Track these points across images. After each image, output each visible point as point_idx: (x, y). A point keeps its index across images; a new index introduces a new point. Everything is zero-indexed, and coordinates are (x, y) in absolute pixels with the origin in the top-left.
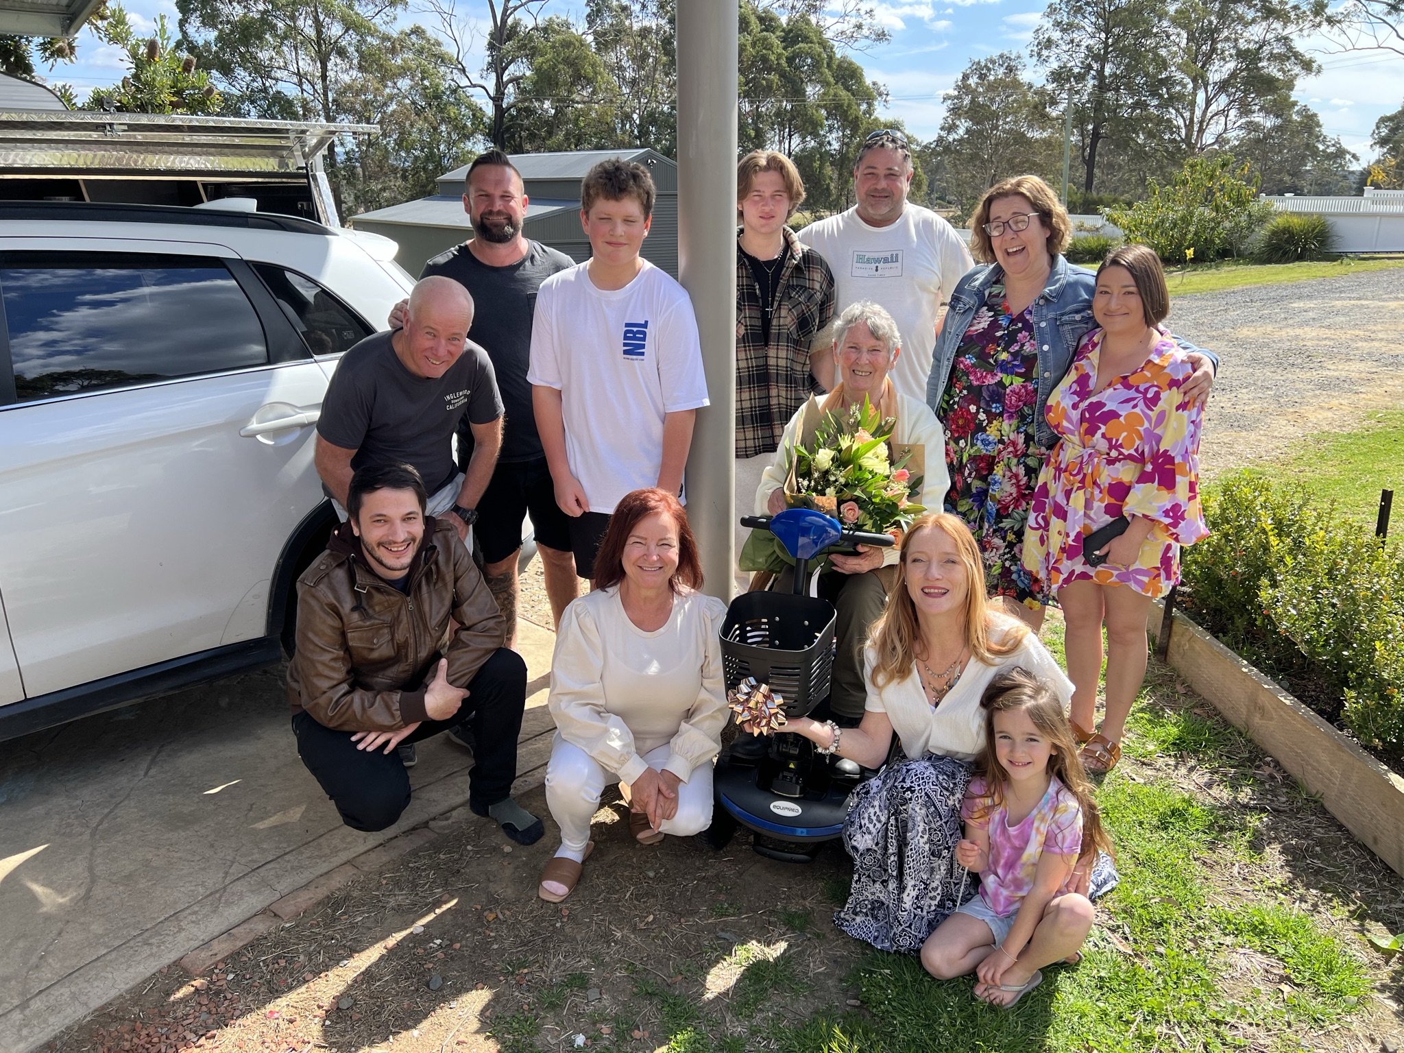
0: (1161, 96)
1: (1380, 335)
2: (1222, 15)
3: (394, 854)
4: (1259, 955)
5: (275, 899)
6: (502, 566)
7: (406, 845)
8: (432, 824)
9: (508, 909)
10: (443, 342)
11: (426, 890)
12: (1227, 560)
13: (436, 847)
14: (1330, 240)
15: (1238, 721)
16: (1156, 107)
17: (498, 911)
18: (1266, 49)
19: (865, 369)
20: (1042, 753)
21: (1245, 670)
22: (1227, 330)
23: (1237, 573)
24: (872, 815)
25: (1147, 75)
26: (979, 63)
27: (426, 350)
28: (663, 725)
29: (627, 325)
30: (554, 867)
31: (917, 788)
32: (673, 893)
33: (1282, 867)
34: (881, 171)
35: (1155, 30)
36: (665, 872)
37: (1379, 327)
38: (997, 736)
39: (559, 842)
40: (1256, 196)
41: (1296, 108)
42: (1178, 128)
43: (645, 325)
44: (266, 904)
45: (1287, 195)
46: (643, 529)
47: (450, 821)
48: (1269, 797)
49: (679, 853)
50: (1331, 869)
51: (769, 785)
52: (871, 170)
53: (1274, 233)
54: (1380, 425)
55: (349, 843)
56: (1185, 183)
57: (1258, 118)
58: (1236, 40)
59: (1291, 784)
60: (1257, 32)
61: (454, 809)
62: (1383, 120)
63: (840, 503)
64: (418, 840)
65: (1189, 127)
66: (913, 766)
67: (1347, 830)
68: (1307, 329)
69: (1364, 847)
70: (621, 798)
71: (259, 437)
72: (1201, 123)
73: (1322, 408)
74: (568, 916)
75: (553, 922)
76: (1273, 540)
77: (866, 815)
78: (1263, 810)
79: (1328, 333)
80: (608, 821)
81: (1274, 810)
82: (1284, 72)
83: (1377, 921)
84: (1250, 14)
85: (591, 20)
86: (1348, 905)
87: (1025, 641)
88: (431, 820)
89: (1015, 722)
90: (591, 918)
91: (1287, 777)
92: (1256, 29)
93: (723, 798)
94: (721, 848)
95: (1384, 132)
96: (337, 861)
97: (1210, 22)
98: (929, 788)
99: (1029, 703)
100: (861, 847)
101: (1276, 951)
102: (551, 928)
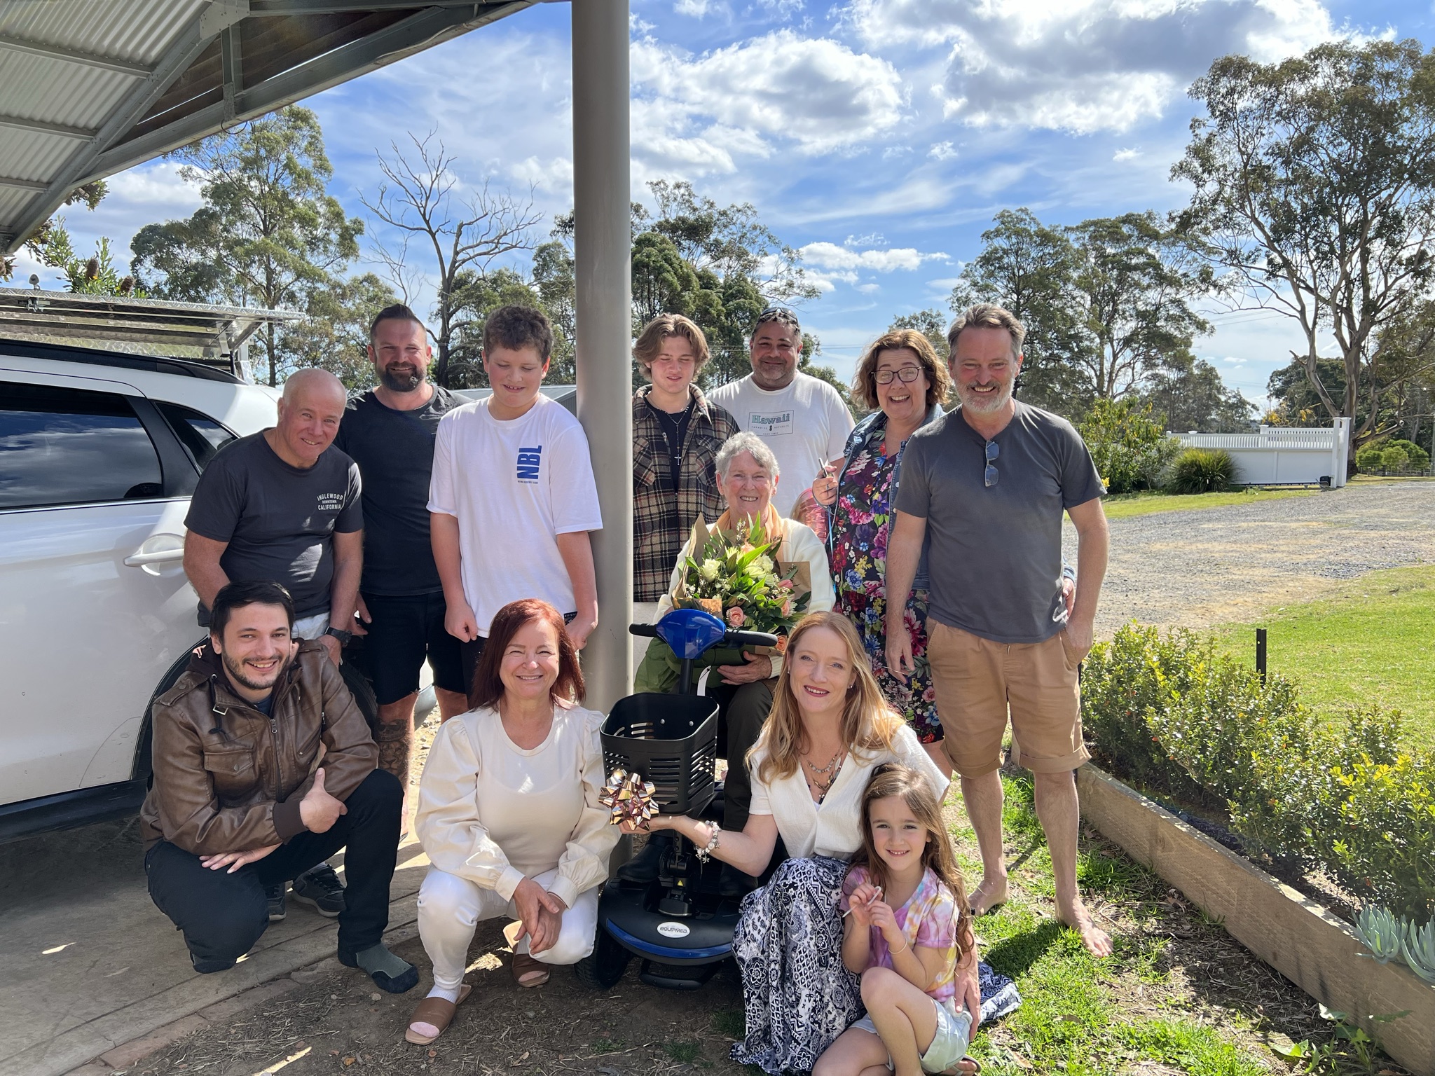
0: (1071, 350)
1: (1282, 548)
2: (1120, 281)
3: (248, 1004)
4: (1163, 1067)
5: (108, 1048)
6: (395, 710)
7: (263, 995)
8: (294, 975)
9: (369, 1054)
10: (319, 422)
11: (279, 1038)
12: (1121, 699)
13: (296, 996)
14: (1235, 473)
15: (1140, 856)
16: (1068, 359)
17: (358, 1055)
18: (1163, 313)
19: (752, 494)
20: (918, 841)
21: (1143, 804)
22: (1142, 545)
23: (1131, 713)
24: (756, 921)
25: (1058, 331)
26: (903, 320)
27: (302, 430)
28: (546, 849)
29: (521, 450)
30: (425, 1008)
31: (799, 884)
32: (553, 1032)
33: (1186, 987)
34: (775, 342)
35: (1061, 293)
36: (547, 1012)
37: (1281, 542)
38: (874, 826)
39: (432, 984)
40: (1163, 433)
41: (1196, 363)
42: (1090, 378)
43: (539, 450)
44: (97, 1053)
45: (1191, 432)
46: (523, 637)
47: (315, 972)
48: (1174, 926)
49: (563, 995)
50: (1235, 987)
51: (657, 908)
52: (765, 341)
53: (1183, 466)
54: (1281, 617)
55: (199, 995)
56: (1097, 422)
57: (1162, 371)
58: (1135, 302)
59: (1194, 911)
60: (1153, 295)
61: (321, 959)
62: (1276, 374)
63: (725, 609)
64: (276, 990)
65: (1100, 377)
66: (794, 862)
67: (1249, 951)
68: (1215, 544)
69: (1265, 965)
70: (506, 945)
71: (144, 567)
72: (1111, 373)
73: (1228, 604)
74: (436, 1057)
75: (417, 1064)
76: (1160, 677)
77: (750, 922)
78: (1167, 936)
79: (1235, 547)
80: (490, 967)
81: (1179, 937)
82: (1181, 331)
83: (1280, 1032)
84: (1145, 281)
85: (538, 273)
86: (1251, 1018)
87: (900, 731)
88: (294, 971)
89: (892, 811)
90: (461, 1059)
91: (1190, 906)
92: (1152, 293)
93: (609, 925)
94: (609, 987)
95: (1278, 384)
96: (181, 1012)
97: (1111, 287)
98: (810, 883)
99: (904, 790)
100: (747, 958)
101: (1179, 1061)
102: (415, 1070)
